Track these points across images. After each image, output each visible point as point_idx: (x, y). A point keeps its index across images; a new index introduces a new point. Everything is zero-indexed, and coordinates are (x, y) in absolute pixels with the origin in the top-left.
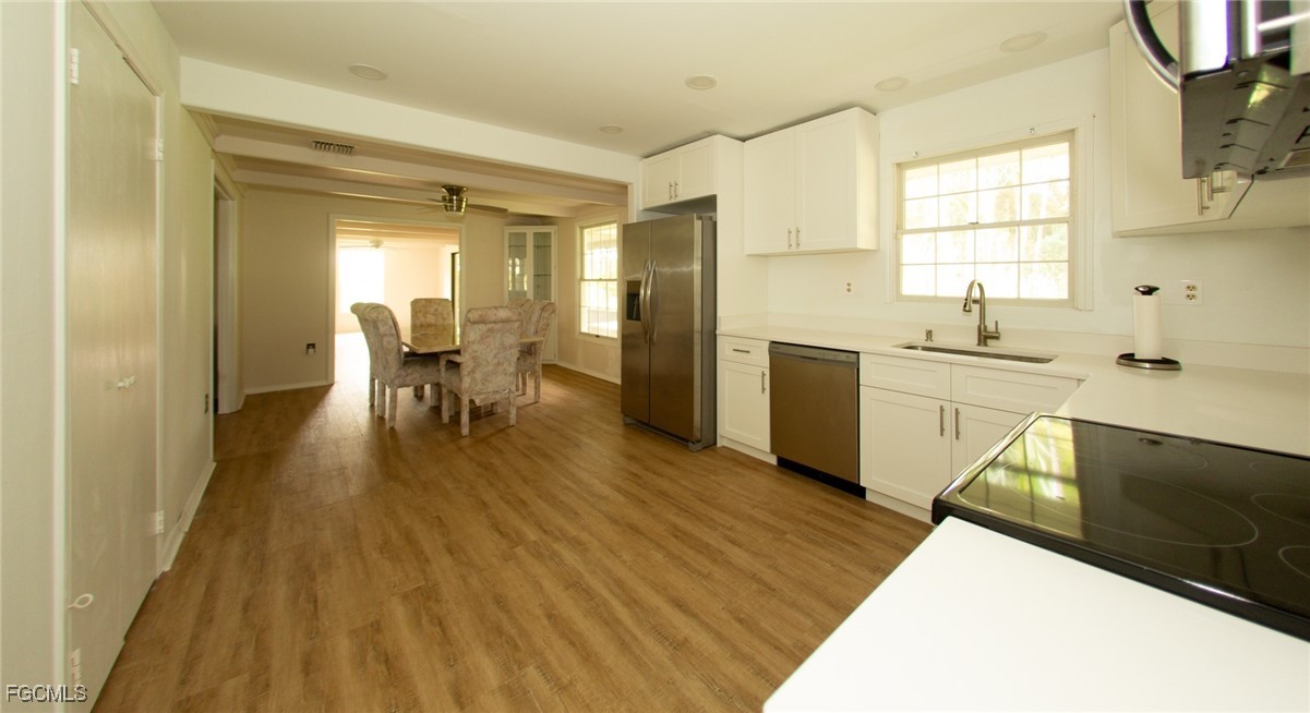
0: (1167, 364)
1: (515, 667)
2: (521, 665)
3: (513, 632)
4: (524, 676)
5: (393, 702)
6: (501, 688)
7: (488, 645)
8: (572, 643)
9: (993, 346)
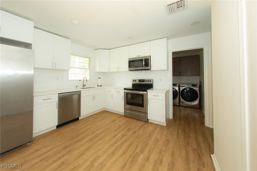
0: (101, 86)
1: (138, 154)
2: (137, 153)
3: (131, 158)
4: (139, 151)
5: (157, 170)
6: (143, 153)
7: (136, 161)
8: (129, 148)
9: (85, 87)
